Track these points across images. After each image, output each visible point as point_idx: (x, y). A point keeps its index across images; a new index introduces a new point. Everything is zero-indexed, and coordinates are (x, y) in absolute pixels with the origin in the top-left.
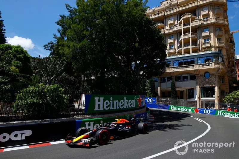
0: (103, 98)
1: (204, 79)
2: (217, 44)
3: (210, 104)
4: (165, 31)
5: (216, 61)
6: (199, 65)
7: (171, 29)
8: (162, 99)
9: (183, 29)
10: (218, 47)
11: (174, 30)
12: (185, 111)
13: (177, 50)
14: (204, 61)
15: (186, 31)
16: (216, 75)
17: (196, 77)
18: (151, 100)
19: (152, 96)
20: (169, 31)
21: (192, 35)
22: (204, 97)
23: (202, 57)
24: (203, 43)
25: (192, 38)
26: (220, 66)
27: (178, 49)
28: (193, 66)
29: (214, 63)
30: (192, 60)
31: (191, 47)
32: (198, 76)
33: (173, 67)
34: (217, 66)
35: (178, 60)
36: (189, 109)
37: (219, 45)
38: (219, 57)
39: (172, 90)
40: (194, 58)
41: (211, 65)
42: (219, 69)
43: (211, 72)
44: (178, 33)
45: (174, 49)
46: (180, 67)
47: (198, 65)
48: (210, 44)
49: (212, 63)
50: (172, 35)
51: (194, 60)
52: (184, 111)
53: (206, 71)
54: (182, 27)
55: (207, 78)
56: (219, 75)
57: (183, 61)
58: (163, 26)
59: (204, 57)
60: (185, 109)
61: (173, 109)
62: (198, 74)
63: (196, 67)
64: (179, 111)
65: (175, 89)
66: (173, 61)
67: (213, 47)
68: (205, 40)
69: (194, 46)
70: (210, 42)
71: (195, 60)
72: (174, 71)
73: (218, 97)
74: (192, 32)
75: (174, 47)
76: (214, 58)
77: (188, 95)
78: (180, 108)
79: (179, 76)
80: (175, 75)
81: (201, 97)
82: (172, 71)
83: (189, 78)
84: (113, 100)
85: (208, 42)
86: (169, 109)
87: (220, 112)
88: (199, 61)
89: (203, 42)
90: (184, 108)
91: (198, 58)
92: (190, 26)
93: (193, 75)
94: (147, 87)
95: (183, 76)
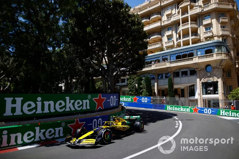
0: (22, 98)
1: (205, 73)
2: (220, 33)
3: (212, 102)
4: (162, 23)
5: (218, 51)
6: (199, 57)
7: (169, 20)
8: (158, 98)
9: (182, 19)
10: (222, 36)
11: (171, 21)
12: (183, 111)
13: (176, 43)
14: (204, 52)
15: (185, 21)
16: (218, 68)
17: (196, 71)
18: (146, 99)
19: (148, 95)
20: (166, 23)
21: (191, 24)
22: (206, 94)
23: (202, 48)
24: (205, 33)
25: (191, 27)
26: (223, 57)
27: (177, 41)
28: (192, 58)
29: (216, 54)
30: (191, 52)
31: (190, 38)
32: (199, 70)
33: (170, 62)
34: (219, 57)
35: (176, 54)
36: (187, 109)
37: (222, 33)
38: (222, 47)
39: (169, 87)
40: (193, 50)
41: (213, 57)
42: (222, 60)
43: (213, 65)
44: (177, 24)
45: (172, 41)
46: (178, 61)
47: (197, 58)
48: (212, 32)
49: (213, 54)
50: (170, 26)
51: (193, 52)
52: (181, 111)
53: (207, 64)
54: (180, 17)
55: (208, 72)
56: (223, 67)
57: (181, 54)
58: (160, 18)
59: (204, 48)
60: (183, 108)
61: (169, 109)
62: (199, 68)
63: (196, 60)
64: (176, 111)
65: (173, 86)
66: (170, 55)
67: (215, 36)
68: (206, 29)
69: (194, 37)
70: (212, 31)
71: (195, 52)
72: (170, 66)
73: (223, 93)
74: (191, 21)
75: (172, 40)
76: (216, 48)
77: (189, 92)
78: (177, 108)
79: (178, 71)
80: (173, 70)
81: (203, 95)
82: (168, 66)
83: (189, 73)
84: (42, 101)
85: (209, 31)
86: (165, 109)
87: (223, 111)
88: (199, 53)
89: (204, 31)
90: (181, 107)
91: (197, 49)
92: (189, 15)
93: (193, 69)
94: (143, 85)
95: (182, 72)
